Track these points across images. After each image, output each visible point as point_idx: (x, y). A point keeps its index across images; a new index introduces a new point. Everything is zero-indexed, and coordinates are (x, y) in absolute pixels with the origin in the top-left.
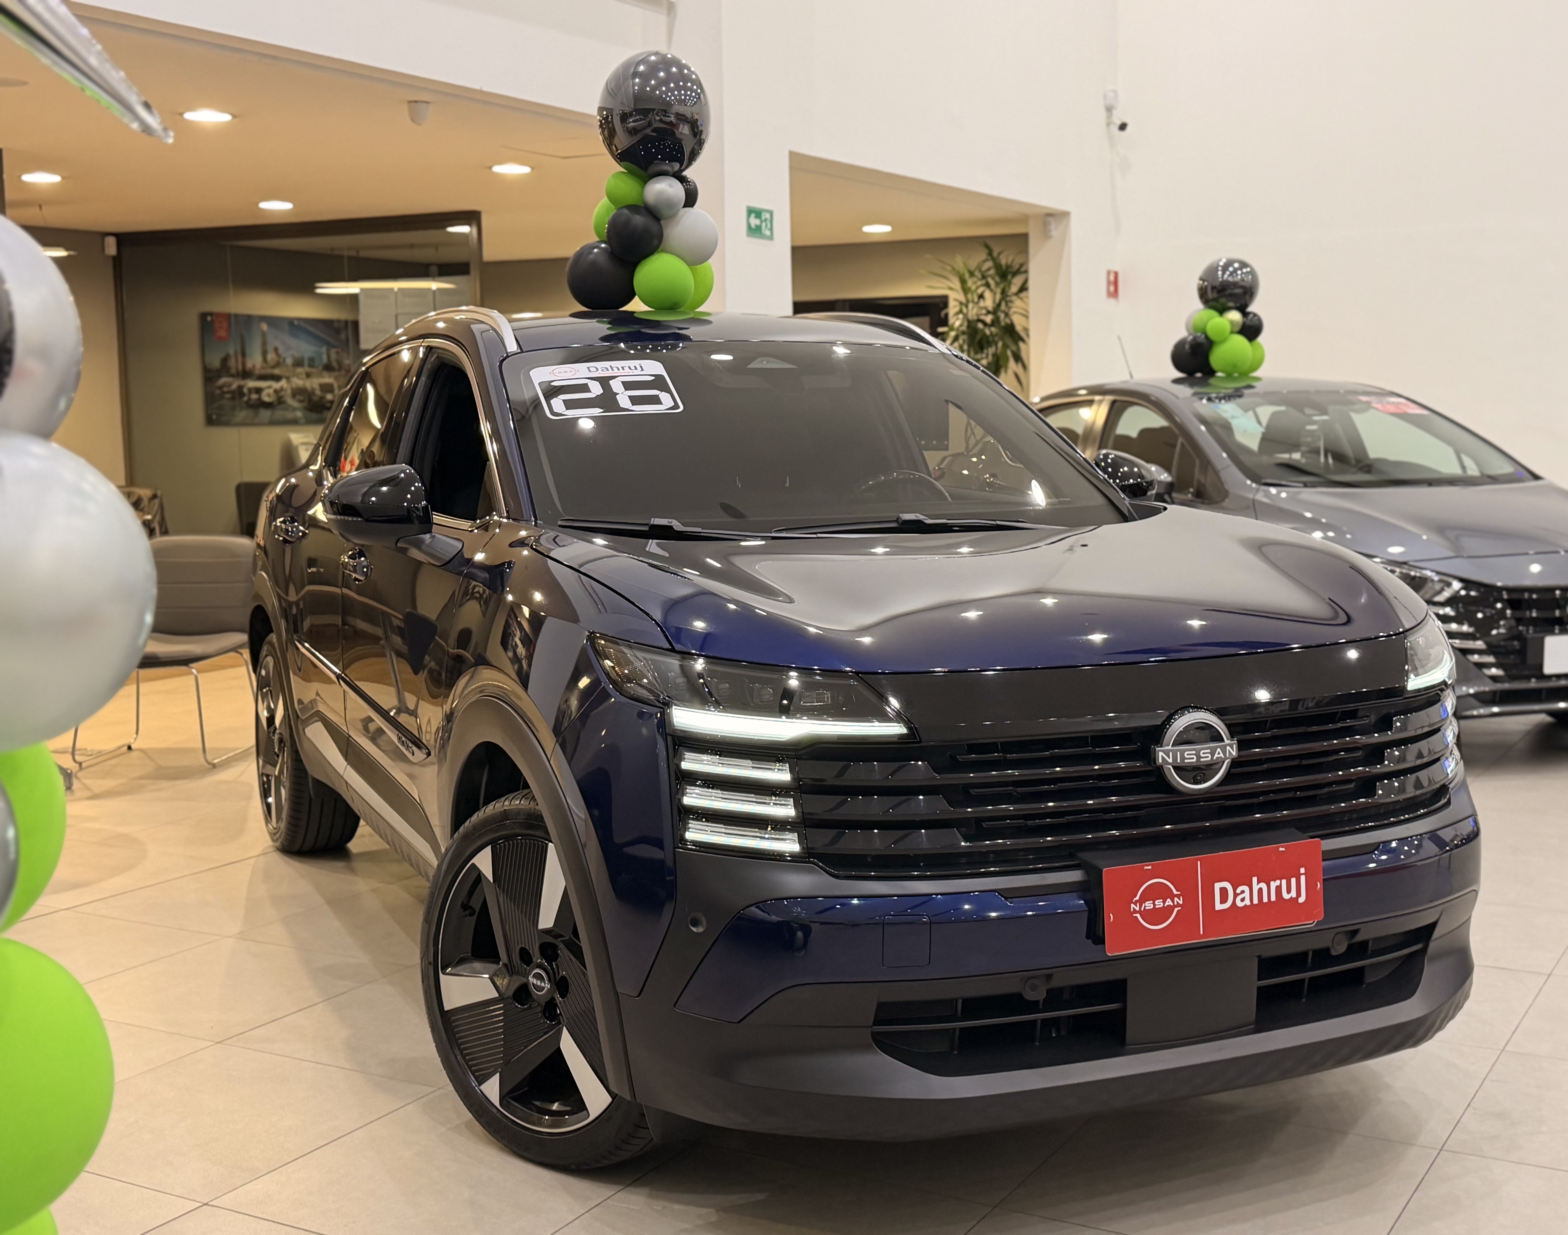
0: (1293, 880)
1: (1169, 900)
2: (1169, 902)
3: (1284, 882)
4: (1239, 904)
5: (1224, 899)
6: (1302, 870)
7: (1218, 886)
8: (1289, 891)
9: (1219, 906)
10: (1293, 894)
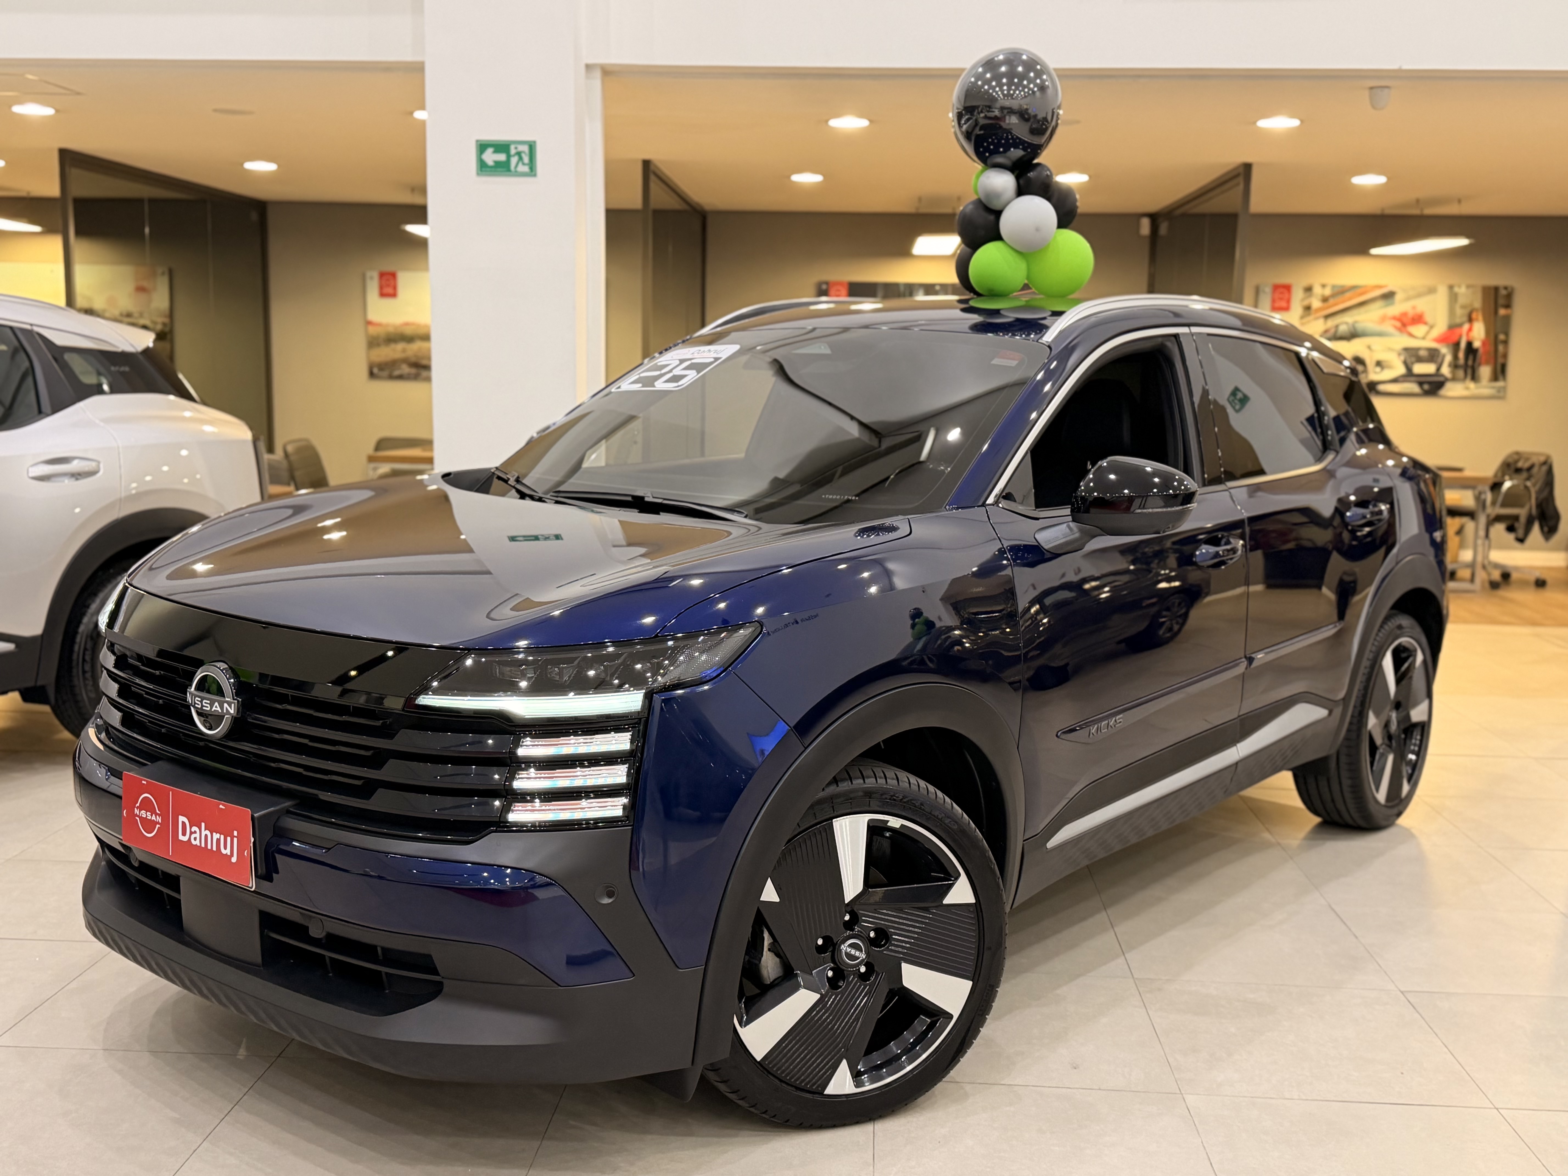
0: (229, 839)
1: (154, 815)
2: (154, 818)
3: (222, 837)
4: (194, 842)
5: (184, 834)
6: (235, 833)
7: (182, 819)
8: (225, 848)
9: (181, 837)
10: (228, 852)
